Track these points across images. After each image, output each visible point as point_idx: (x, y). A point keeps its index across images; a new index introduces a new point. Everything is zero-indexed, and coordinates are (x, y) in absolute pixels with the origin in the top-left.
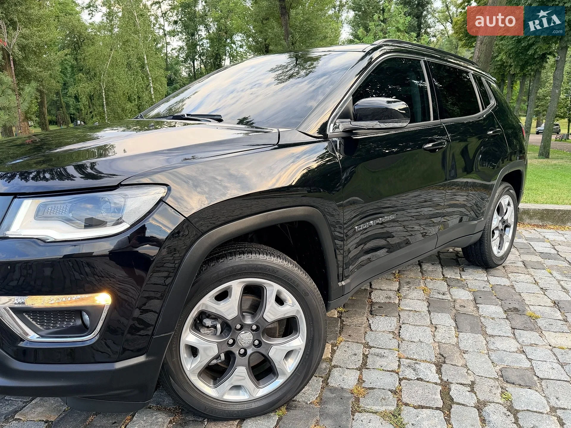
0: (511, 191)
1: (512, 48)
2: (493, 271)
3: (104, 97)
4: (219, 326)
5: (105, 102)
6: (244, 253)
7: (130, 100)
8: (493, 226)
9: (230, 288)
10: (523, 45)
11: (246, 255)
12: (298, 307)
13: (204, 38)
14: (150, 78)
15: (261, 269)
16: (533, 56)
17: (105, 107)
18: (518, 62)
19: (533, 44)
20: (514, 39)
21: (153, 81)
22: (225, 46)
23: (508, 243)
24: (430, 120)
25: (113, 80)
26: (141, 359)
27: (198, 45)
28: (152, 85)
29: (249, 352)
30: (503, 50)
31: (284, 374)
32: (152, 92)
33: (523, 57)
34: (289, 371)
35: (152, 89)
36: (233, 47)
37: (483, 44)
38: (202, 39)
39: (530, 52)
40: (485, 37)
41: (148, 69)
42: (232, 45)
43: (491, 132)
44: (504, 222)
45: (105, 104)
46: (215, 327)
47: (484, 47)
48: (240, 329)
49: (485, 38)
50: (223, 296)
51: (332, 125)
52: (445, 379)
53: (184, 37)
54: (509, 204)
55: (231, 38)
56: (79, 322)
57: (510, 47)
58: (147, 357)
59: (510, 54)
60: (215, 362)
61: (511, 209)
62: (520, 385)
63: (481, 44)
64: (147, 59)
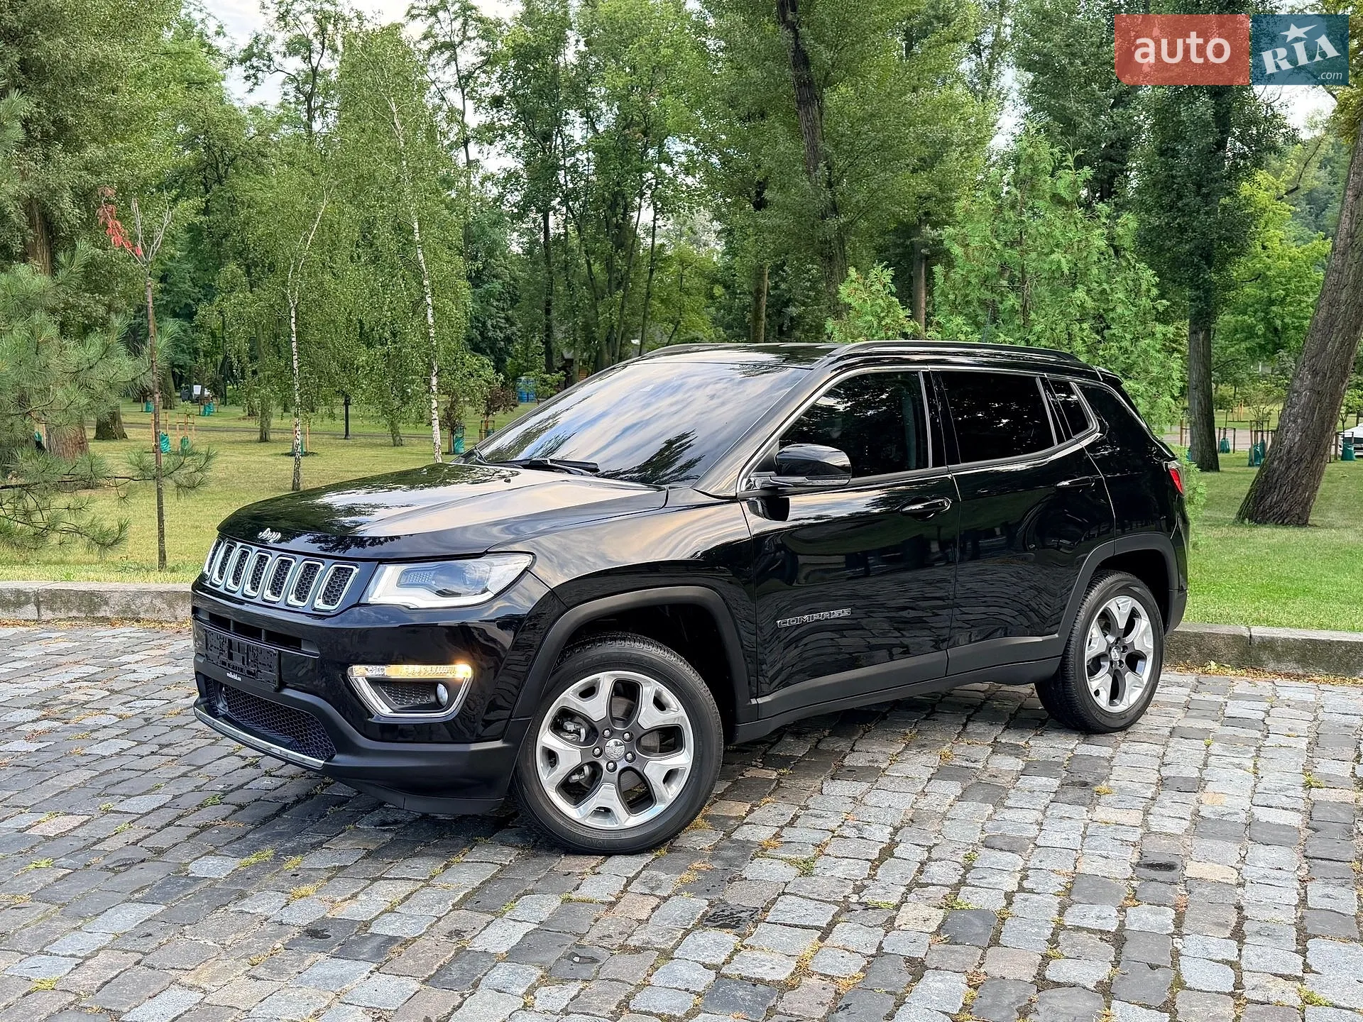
0: (1137, 589)
2: (1096, 738)
3: (294, 329)
4: (583, 731)
5: (294, 344)
6: (615, 639)
7: (366, 338)
8: (1090, 653)
9: (596, 682)
11: (618, 642)
12: (682, 713)
13: (579, 147)
14: (426, 282)
15: (635, 659)
17: (295, 357)
21: (433, 290)
22: (641, 171)
23: (1140, 691)
24: (926, 466)
25: (322, 283)
26: (498, 744)
27: (559, 168)
28: (429, 300)
29: (619, 768)
31: (663, 800)
32: (431, 321)
34: (670, 797)
35: (430, 312)
36: (663, 173)
38: (572, 153)
41: (421, 257)
42: (663, 166)
43: (1066, 483)
44: (1125, 647)
45: (294, 350)
46: (579, 734)
48: (609, 738)
50: (589, 692)
51: (746, 480)
52: (897, 839)
53: (520, 143)
54: (1133, 615)
55: (661, 146)
56: (433, 699)
58: (504, 742)
60: (576, 777)
61: (1143, 623)
62: (1001, 850)
64: (420, 229)
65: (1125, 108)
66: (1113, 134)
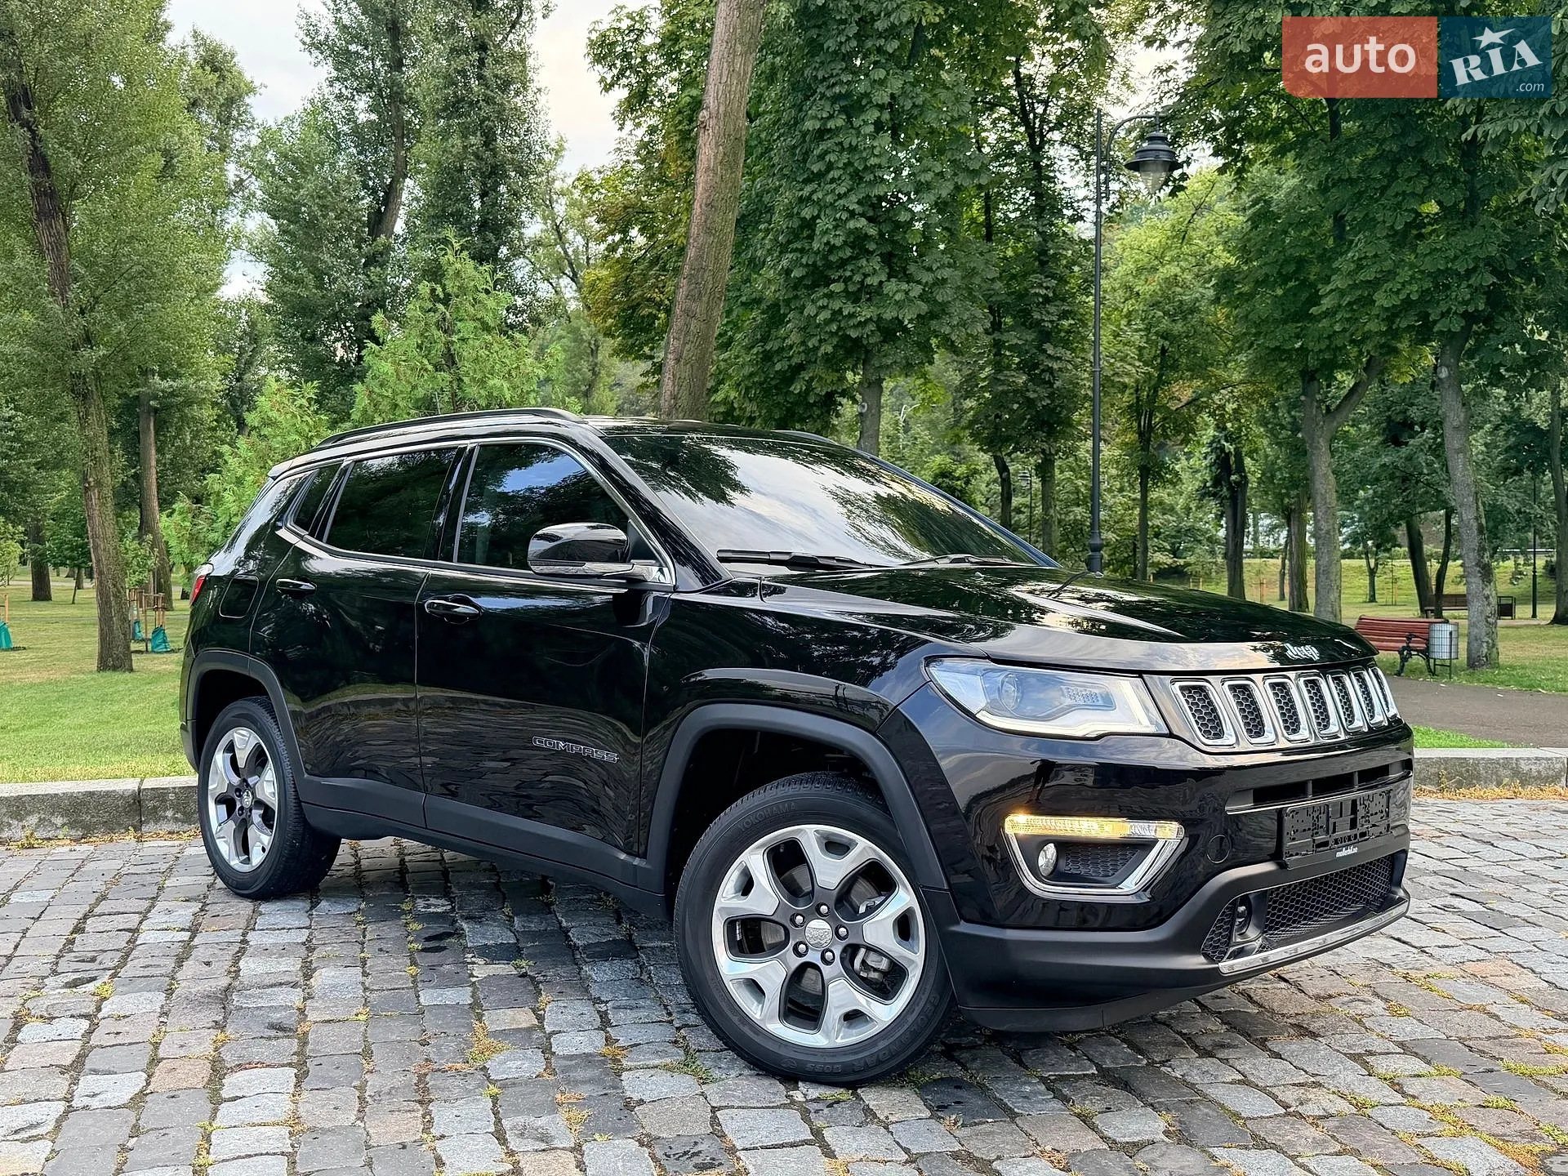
1: (752, 375)
10: (778, 367)
16: (805, 398)
18: (770, 411)
19: (800, 367)
20: (755, 350)
30: (730, 377)
33: (780, 399)
37: (682, 361)
39: (797, 387)
40: (685, 344)
47: (686, 372)
49: (687, 347)
57: (747, 371)
59: (748, 389)
63: (678, 361)
65: (381, 266)
66: (371, 293)
